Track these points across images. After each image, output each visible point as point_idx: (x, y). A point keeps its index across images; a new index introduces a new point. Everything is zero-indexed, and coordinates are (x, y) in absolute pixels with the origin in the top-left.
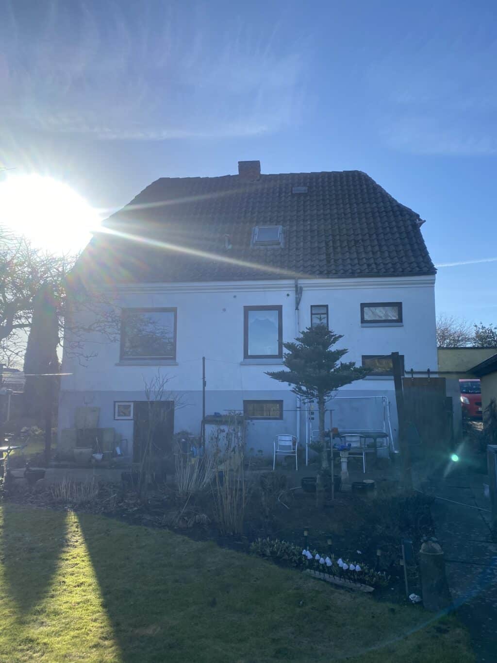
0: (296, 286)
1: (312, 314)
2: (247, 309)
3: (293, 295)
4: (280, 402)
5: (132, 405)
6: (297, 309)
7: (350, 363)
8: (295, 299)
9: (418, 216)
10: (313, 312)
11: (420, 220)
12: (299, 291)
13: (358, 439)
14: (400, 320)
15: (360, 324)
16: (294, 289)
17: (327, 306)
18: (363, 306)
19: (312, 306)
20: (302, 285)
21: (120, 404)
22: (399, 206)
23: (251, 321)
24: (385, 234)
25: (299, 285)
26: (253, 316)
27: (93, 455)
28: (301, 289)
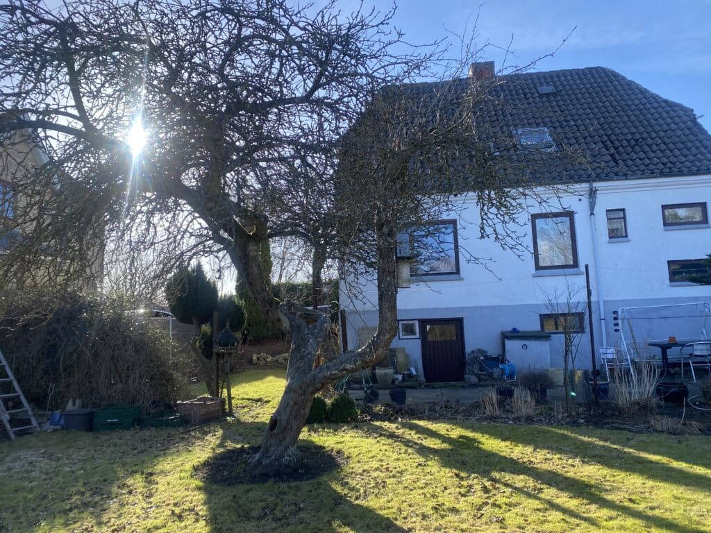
0: (590, 190)
1: (608, 219)
2: (535, 217)
3: (585, 200)
5: (417, 323)
6: (592, 214)
8: (589, 203)
14: (705, 221)
15: (662, 227)
16: (587, 193)
17: (624, 210)
18: (665, 207)
19: (607, 211)
20: (597, 188)
21: (404, 322)
25: (593, 189)
26: (542, 224)
28: (596, 192)
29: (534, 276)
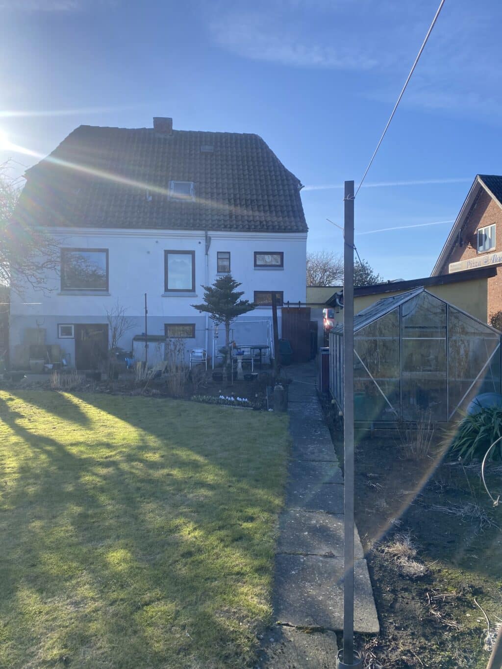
0: (206, 237)
1: (218, 258)
2: (167, 252)
3: (203, 243)
4: (193, 325)
5: (73, 327)
6: (207, 254)
7: (246, 301)
8: (205, 246)
9: (300, 181)
10: (219, 257)
11: (301, 185)
12: (208, 240)
13: (249, 349)
14: (282, 265)
15: (253, 268)
16: (204, 238)
17: (229, 253)
18: (256, 253)
19: (218, 252)
20: (210, 236)
21: (62, 326)
22: (286, 171)
23: (170, 262)
24: (274, 196)
25: (208, 235)
26: (172, 258)
27: (46, 365)
28: (210, 238)
29: (163, 296)
